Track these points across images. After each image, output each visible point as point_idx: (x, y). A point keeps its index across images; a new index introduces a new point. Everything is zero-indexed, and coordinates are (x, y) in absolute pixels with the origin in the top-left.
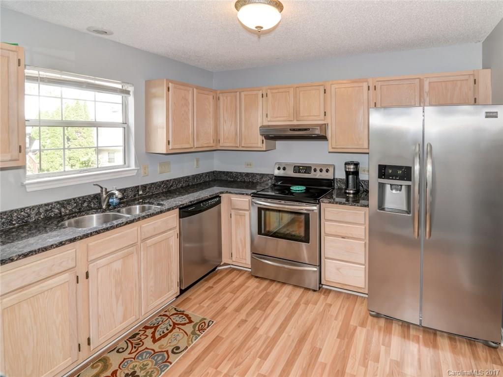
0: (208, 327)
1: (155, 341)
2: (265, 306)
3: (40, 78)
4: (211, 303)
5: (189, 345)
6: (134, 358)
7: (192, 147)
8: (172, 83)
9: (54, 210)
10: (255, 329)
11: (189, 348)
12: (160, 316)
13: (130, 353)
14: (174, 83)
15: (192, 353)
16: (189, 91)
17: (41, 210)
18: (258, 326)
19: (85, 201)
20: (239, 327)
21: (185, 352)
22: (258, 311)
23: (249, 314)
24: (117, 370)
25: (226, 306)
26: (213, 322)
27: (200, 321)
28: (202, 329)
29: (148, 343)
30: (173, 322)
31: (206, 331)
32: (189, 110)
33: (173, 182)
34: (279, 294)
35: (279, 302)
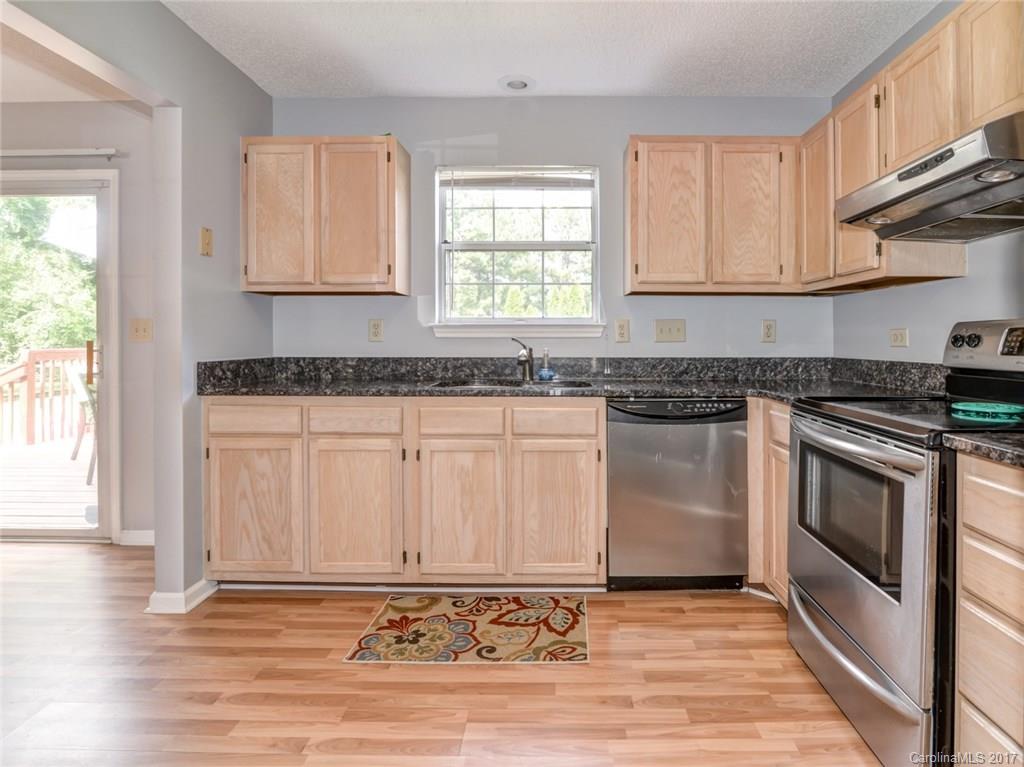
0: (564, 660)
1: (494, 622)
2: (715, 715)
3: (455, 180)
5: (507, 659)
6: (449, 621)
7: (703, 280)
8: (642, 141)
9: (464, 369)
10: (617, 732)
11: (500, 662)
12: (552, 598)
13: (457, 614)
14: (649, 142)
15: (492, 672)
16: (693, 152)
17: (449, 365)
19: (507, 366)
20: (604, 702)
21: (490, 663)
22: (684, 711)
23: (657, 701)
24: (421, 619)
25: (648, 656)
26: (586, 658)
27: (573, 643)
28: (554, 656)
29: (486, 618)
30: (548, 617)
31: (554, 662)
32: (694, 195)
33: (689, 364)
34: (792, 724)
35: (759, 737)
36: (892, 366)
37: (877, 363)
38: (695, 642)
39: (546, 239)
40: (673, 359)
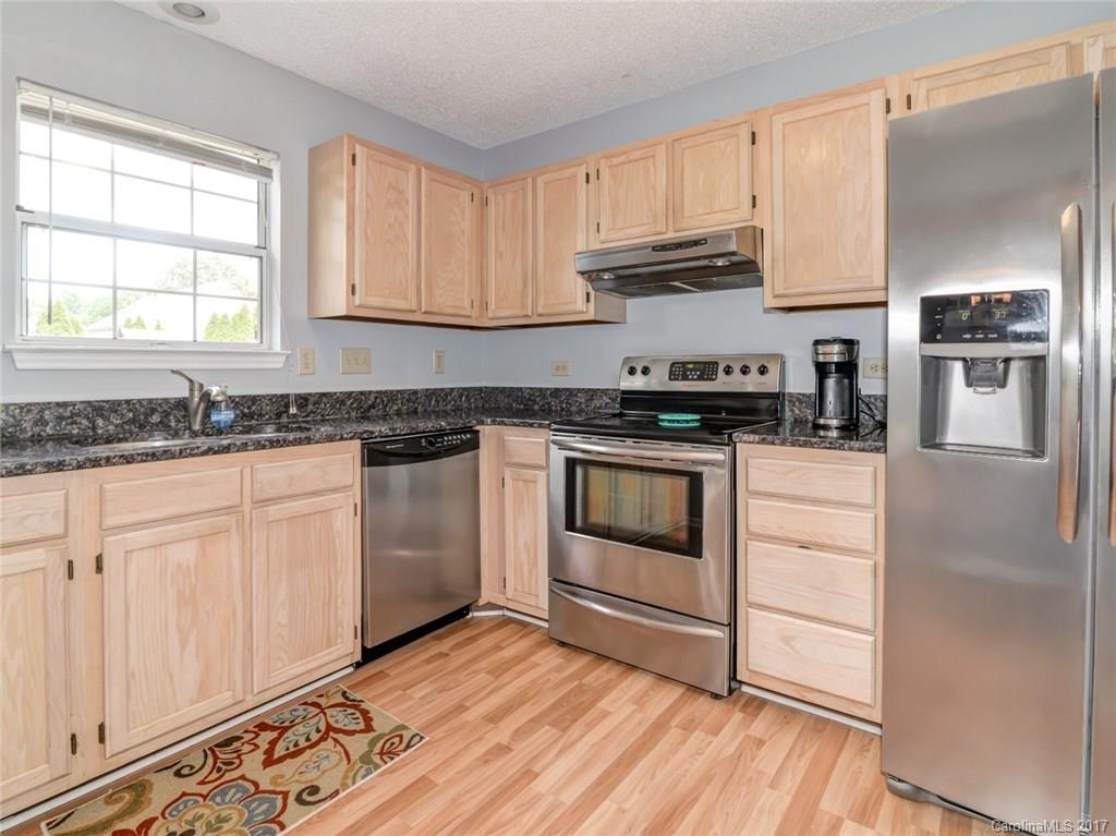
0: (405, 750)
1: (269, 761)
2: (569, 717)
3: (54, 113)
4: (432, 692)
5: (345, 786)
6: (205, 797)
7: (414, 308)
8: (362, 145)
9: (78, 420)
10: (528, 775)
11: (342, 795)
12: (305, 704)
13: (202, 783)
14: (367, 147)
15: (345, 810)
16: (407, 172)
17: (47, 415)
18: (536, 769)
19: (153, 411)
20: (486, 761)
21: (330, 802)
22: (547, 727)
23: (520, 734)
24: (156, 819)
25: (467, 704)
26: (422, 738)
27: (391, 732)
28: (389, 753)
29: (252, 764)
30: (327, 723)
31: (397, 759)
32: (407, 216)
33: (376, 398)
34: (614, 692)
35: (610, 713)
36: (556, 392)
37: (541, 390)
38: (488, 673)
39: (196, 234)
40: (362, 393)
